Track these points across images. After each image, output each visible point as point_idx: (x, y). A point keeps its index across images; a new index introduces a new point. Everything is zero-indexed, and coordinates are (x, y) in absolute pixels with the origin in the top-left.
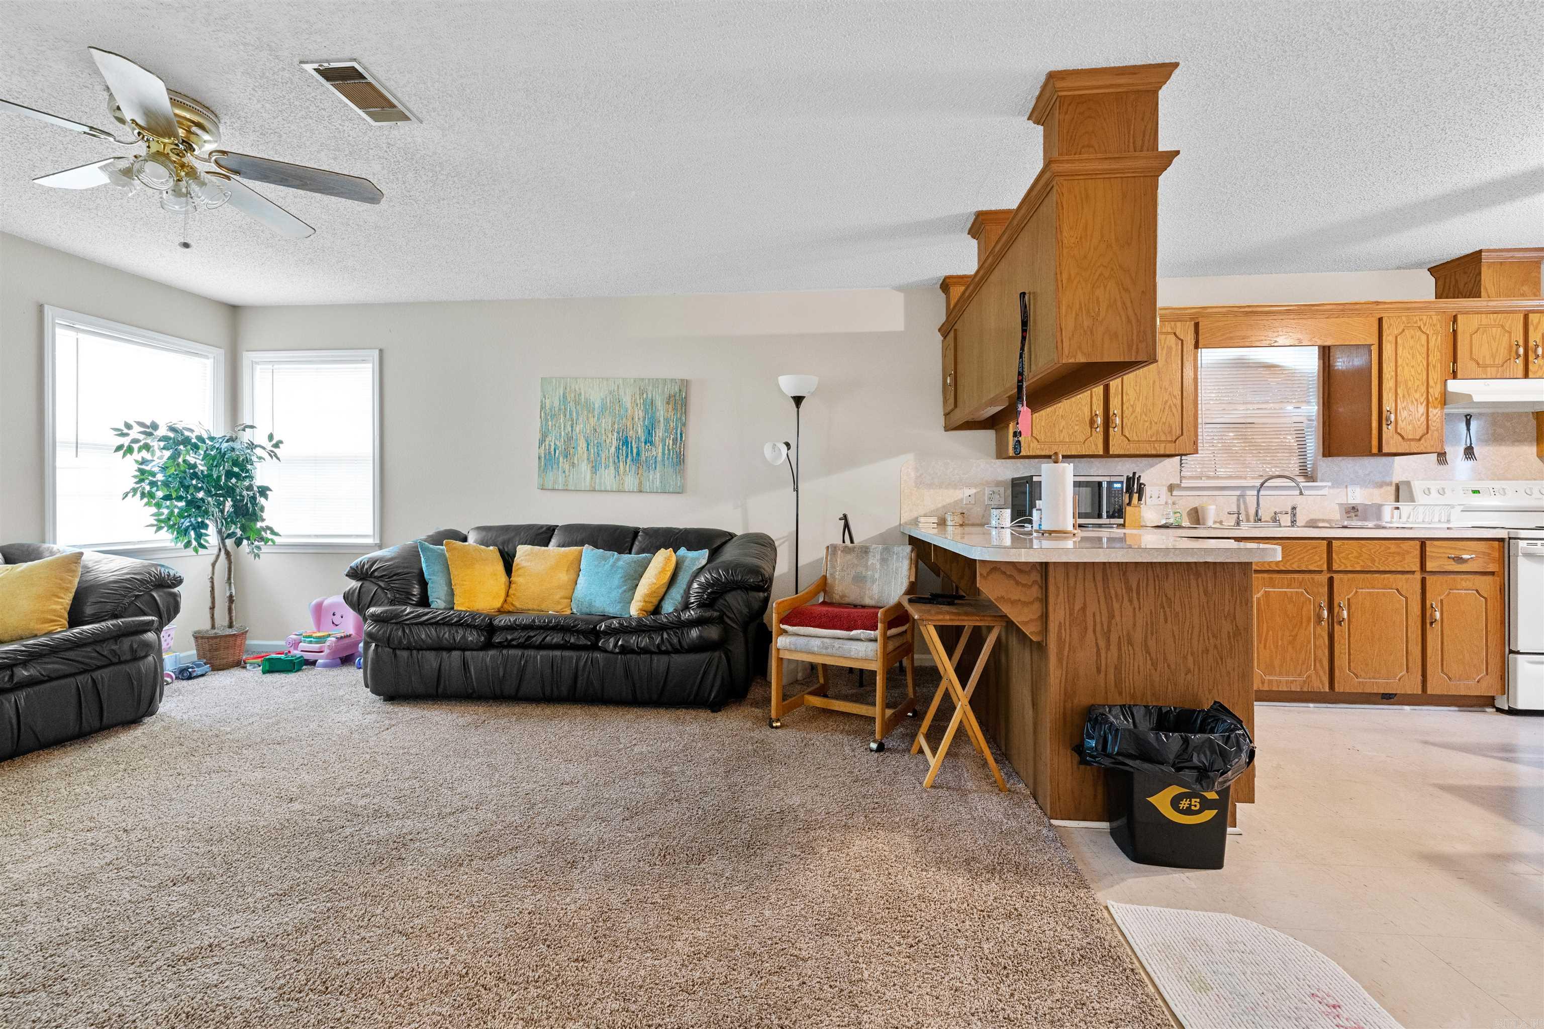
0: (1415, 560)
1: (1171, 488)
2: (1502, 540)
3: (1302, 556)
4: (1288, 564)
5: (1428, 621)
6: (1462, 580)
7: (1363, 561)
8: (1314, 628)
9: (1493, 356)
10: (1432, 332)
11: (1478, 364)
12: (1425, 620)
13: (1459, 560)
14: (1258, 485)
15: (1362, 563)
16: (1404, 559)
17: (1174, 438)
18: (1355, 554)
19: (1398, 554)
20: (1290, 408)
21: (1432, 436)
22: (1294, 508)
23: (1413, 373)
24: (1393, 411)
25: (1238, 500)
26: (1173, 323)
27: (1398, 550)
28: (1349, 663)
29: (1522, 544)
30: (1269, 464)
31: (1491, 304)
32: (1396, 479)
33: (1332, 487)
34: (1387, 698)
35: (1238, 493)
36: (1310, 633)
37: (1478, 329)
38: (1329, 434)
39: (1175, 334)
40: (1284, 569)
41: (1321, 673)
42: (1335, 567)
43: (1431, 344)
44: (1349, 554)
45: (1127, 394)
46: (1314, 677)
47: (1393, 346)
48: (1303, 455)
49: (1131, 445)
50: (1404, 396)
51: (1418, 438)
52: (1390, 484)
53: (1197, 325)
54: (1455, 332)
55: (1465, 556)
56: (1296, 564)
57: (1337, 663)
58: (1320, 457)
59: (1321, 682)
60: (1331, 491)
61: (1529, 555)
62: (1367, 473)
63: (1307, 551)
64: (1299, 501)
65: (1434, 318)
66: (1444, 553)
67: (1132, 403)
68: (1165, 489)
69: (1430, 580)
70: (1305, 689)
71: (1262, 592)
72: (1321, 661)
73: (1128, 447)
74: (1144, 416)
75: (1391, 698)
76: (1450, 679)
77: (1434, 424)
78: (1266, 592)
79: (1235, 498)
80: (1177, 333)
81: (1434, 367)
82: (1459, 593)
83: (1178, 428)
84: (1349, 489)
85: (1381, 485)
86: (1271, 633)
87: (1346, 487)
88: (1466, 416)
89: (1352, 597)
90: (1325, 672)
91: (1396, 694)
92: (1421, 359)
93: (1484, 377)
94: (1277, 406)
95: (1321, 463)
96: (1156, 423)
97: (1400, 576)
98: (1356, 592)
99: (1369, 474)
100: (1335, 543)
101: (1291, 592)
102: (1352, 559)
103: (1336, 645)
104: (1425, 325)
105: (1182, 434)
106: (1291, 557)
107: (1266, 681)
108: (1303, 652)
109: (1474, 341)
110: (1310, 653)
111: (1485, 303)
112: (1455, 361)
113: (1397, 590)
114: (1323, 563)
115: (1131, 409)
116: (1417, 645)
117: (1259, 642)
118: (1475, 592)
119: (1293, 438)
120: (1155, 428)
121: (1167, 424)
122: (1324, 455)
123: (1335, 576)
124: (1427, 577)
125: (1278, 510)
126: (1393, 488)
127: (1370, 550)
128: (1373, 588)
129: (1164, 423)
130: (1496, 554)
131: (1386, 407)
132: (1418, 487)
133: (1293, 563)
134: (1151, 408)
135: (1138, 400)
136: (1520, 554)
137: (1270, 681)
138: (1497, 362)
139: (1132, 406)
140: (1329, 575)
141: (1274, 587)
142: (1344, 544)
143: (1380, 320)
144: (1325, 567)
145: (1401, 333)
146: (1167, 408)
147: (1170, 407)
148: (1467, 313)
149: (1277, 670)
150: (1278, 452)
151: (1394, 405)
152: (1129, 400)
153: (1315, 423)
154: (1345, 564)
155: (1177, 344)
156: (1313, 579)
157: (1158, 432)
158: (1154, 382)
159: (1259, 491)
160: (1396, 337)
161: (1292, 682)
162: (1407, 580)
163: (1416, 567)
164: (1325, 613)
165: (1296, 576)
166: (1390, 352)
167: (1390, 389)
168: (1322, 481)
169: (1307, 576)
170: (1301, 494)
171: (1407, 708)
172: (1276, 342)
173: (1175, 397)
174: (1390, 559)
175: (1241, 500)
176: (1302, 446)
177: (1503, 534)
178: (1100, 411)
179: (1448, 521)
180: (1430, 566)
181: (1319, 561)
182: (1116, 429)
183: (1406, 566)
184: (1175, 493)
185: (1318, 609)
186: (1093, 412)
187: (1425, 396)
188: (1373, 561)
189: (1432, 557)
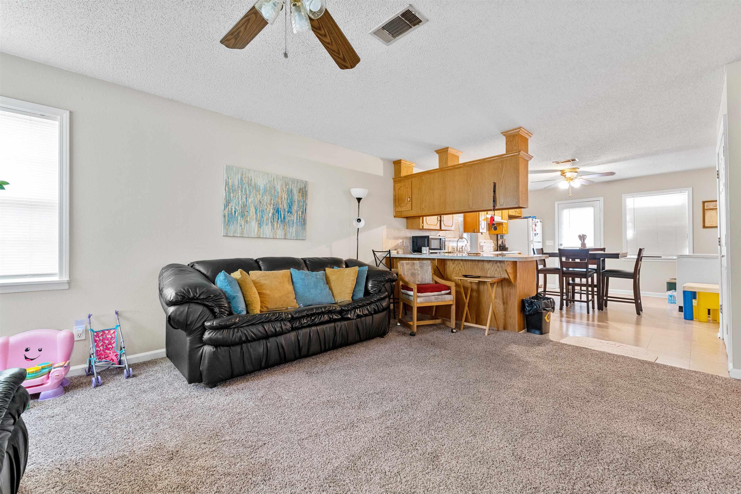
122: (465, 233)
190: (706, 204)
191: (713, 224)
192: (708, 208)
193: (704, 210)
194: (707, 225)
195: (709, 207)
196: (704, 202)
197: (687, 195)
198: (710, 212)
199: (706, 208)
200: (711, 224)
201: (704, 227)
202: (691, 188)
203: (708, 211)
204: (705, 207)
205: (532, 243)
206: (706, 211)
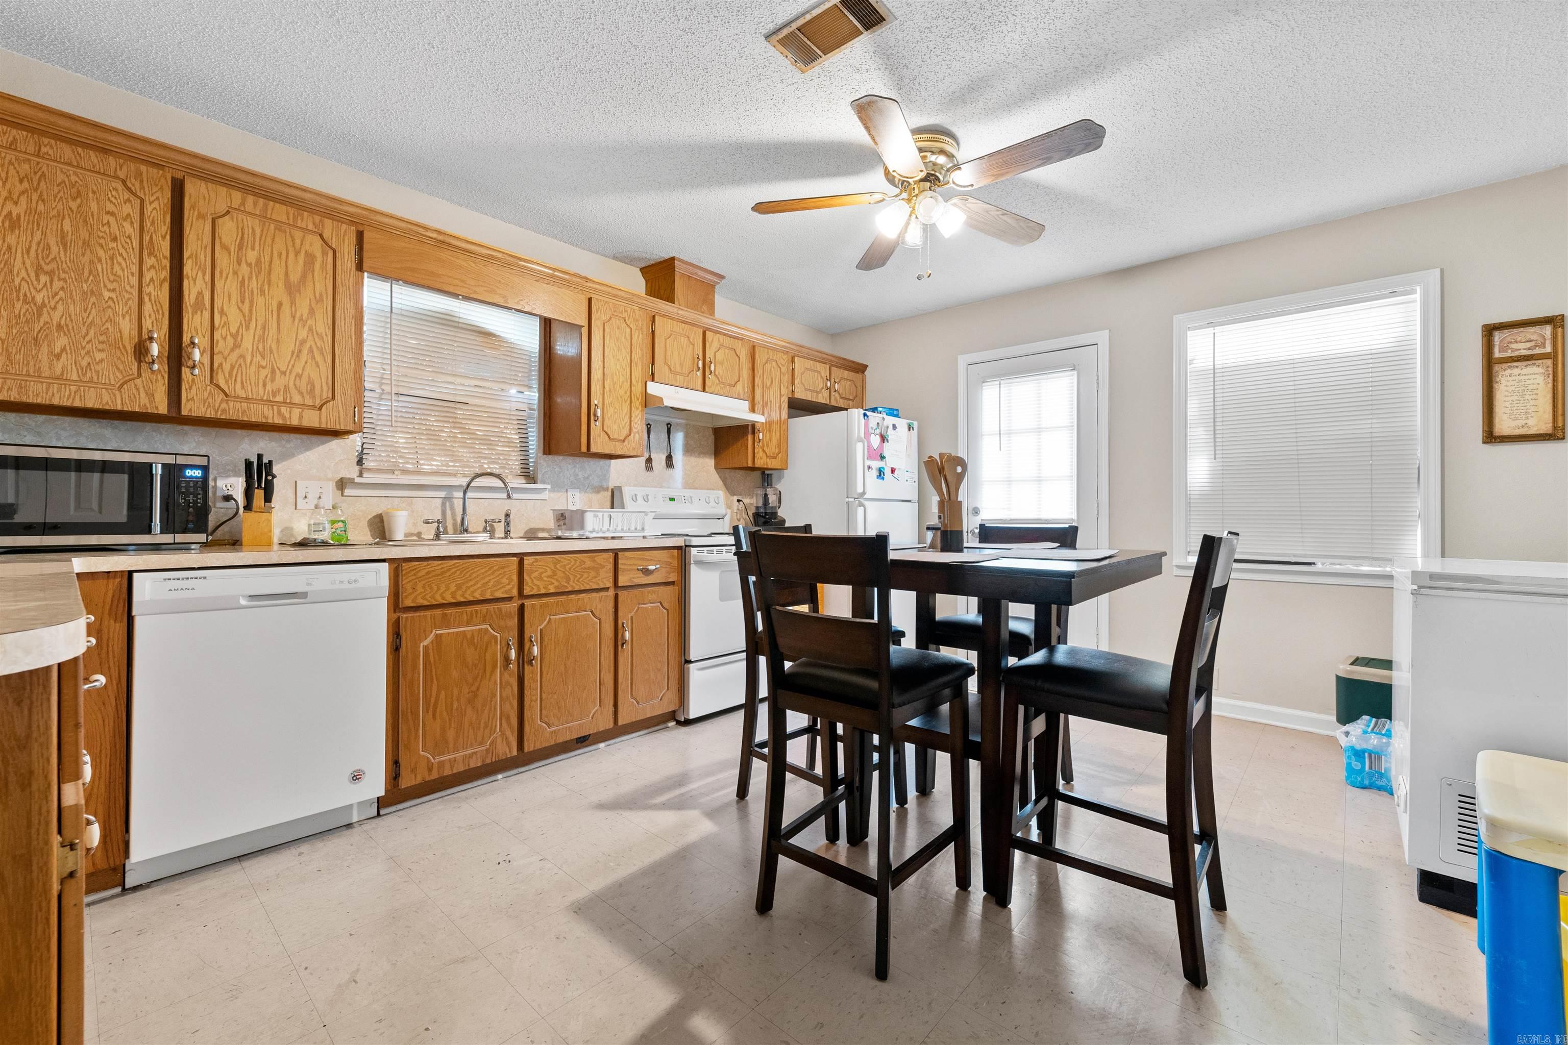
0: (608, 575)
1: (342, 484)
2: (679, 548)
3: (487, 579)
4: (469, 592)
5: (620, 643)
6: (649, 592)
7: (557, 580)
8: (501, 674)
9: (682, 365)
10: (635, 327)
11: (671, 370)
12: (617, 642)
13: (647, 572)
14: (465, 484)
15: (556, 584)
16: (598, 574)
17: (318, 403)
18: (549, 573)
19: (593, 568)
20: (513, 391)
21: (634, 437)
22: (507, 515)
23: (618, 367)
24: (600, 406)
25: (443, 504)
26: (317, 218)
27: (592, 564)
28: (541, 710)
29: (694, 551)
30: (485, 458)
31: (680, 312)
32: (611, 485)
33: (553, 490)
34: (583, 741)
35: (443, 494)
36: (496, 683)
37: (671, 335)
38: (550, 427)
39: (321, 236)
40: (462, 600)
41: (508, 732)
42: (527, 591)
43: (634, 341)
44: (542, 573)
45: (222, 312)
46: (499, 740)
47: (601, 333)
48: (525, 450)
49: (231, 404)
50: (610, 391)
51: (622, 438)
52: (607, 489)
53: (360, 235)
54: (653, 331)
55: (652, 567)
56: (479, 591)
57: (527, 714)
58: (541, 454)
59: (509, 744)
60: (552, 495)
61: (699, 563)
62: (586, 475)
63: (493, 573)
64: (514, 506)
65: (637, 312)
66: (634, 565)
67: (233, 330)
68: (331, 486)
69: (623, 595)
70: (488, 761)
71: (431, 637)
72: (508, 718)
73: (224, 406)
74: (259, 358)
75: (585, 741)
76: (638, 702)
77: (636, 426)
78: (437, 635)
79: (439, 501)
80: (325, 236)
81: (636, 364)
82: (646, 608)
83: (325, 388)
84: (569, 493)
85: (598, 489)
86: (443, 692)
87: (567, 491)
88: (667, 424)
89: (545, 626)
90: (512, 732)
91: (590, 735)
92: (625, 353)
93: (675, 384)
94: (496, 386)
95: (542, 461)
96: (284, 373)
97: (594, 595)
98: (550, 619)
99: (588, 478)
100: (527, 560)
101: (473, 630)
102: (545, 579)
103: (526, 692)
104: (629, 318)
105: (333, 398)
106: (472, 583)
107: (436, 766)
108: (486, 712)
109: (668, 346)
110: (495, 709)
111: (676, 310)
112: (653, 364)
113: (592, 612)
114: (513, 588)
115: (230, 341)
116: (609, 672)
117: (426, 710)
118: (659, 604)
119: (514, 429)
120: (280, 381)
121: (305, 380)
122: (545, 453)
123: (527, 603)
124: (620, 593)
125: (490, 518)
126: (610, 493)
127: (565, 566)
128: (568, 612)
129: (299, 376)
130: (675, 563)
131: (595, 401)
132: (627, 492)
133: (475, 590)
134: (274, 347)
135: (248, 328)
136: (692, 562)
137: (441, 764)
138: (684, 371)
139: (235, 336)
140: (520, 602)
141: (448, 627)
142: (537, 561)
143: (590, 300)
144: (515, 592)
145: (609, 321)
146: (305, 351)
147: (311, 351)
148: (663, 316)
149: (451, 745)
150: (498, 445)
151: (601, 400)
152: (227, 324)
153: (536, 413)
154: (538, 586)
155: (324, 253)
156: (500, 609)
157: (286, 387)
158: (280, 305)
159: (465, 492)
160: (604, 324)
161: (471, 756)
162: (601, 598)
163: (609, 584)
164: (513, 654)
165: (478, 607)
166: (598, 338)
167: (598, 380)
168: (543, 482)
169: (492, 607)
170: (509, 497)
171: (602, 745)
172: (475, 292)
173: (321, 337)
174: (585, 575)
175: (448, 504)
176: (524, 439)
177: (680, 542)
178: (161, 333)
179: (643, 529)
180: (623, 580)
181: (509, 584)
182: (196, 371)
183: (600, 583)
184: (347, 492)
185: (505, 649)
186: (144, 331)
187: (628, 394)
188: (568, 579)
189: (624, 570)
190: (1497, 336)
191: (1531, 422)
192: (1509, 354)
193: (1490, 364)
194: (1504, 426)
195: (1513, 350)
196: (1489, 331)
197: (1417, 306)
198: (1516, 371)
199: (1497, 354)
200: (1521, 422)
201: (1491, 437)
202: (1437, 272)
203: (1505, 366)
204: (1496, 350)
205: (861, 505)
206: (1497, 368)
